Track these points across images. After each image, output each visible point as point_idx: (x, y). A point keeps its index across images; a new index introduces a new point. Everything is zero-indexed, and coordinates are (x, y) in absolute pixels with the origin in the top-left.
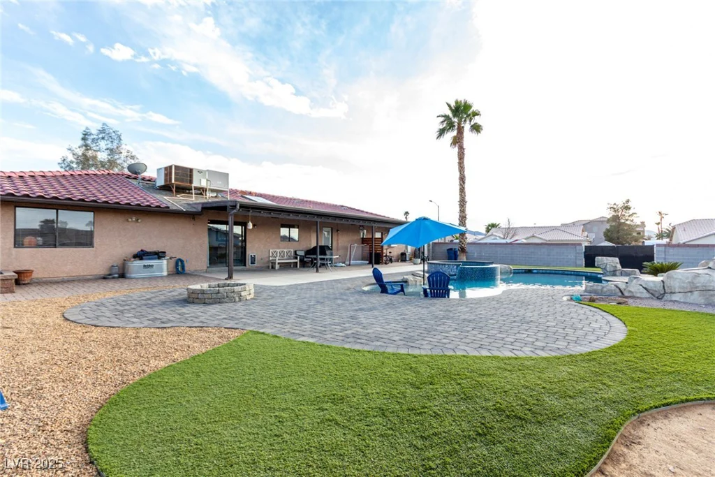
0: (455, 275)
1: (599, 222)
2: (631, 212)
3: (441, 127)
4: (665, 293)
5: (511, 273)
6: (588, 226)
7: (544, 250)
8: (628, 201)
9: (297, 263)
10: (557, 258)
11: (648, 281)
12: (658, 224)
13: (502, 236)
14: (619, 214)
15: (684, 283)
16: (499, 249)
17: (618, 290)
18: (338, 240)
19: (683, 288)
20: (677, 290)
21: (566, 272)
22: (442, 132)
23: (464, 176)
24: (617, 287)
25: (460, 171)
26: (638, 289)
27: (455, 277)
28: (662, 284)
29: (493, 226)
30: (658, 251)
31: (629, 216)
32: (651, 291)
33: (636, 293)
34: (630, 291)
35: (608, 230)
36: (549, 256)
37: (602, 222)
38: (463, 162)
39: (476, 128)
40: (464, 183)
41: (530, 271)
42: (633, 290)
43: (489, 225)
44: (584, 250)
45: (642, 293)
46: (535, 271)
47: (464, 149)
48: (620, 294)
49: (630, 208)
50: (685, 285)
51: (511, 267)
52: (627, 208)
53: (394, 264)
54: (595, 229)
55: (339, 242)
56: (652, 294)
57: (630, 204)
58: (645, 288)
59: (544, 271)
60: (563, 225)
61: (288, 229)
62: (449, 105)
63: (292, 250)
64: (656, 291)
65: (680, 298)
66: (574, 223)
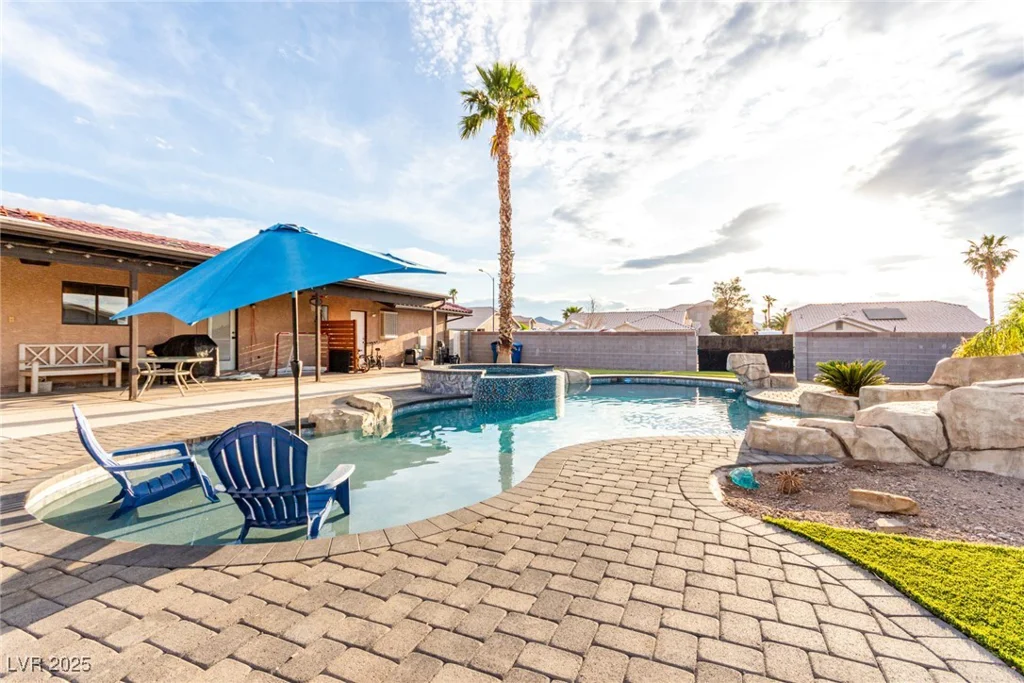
0: (470, 396)
1: (704, 306)
2: (741, 293)
3: (468, 113)
4: (950, 448)
5: (588, 385)
6: (692, 311)
7: (641, 343)
8: (737, 280)
9: (114, 374)
10: (660, 356)
11: (905, 417)
12: (765, 311)
13: (583, 325)
14: (728, 297)
15: (1005, 422)
16: (574, 342)
17: (837, 445)
18: (253, 324)
19: (1004, 436)
20: (984, 443)
21: (677, 381)
22: (471, 124)
23: (509, 207)
24: (833, 435)
25: (502, 198)
26: (887, 441)
27: (470, 400)
28: (940, 424)
29: (573, 311)
30: (798, 343)
31: (739, 299)
32: (915, 445)
33: (882, 450)
34: (868, 448)
35: (715, 318)
36: (648, 352)
37: (708, 307)
38: (507, 181)
39: (532, 122)
40: (508, 219)
41: (619, 381)
42: (873, 443)
43: (568, 310)
44: (697, 344)
45: (897, 450)
46: (627, 380)
47: (509, 157)
48: (841, 454)
49: (739, 290)
50: (1010, 429)
51: (588, 373)
52: (737, 289)
53: (384, 370)
54: (699, 316)
55: (257, 328)
56: (917, 452)
57: (740, 284)
58: (901, 437)
59: (642, 380)
60: (661, 311)
61: (94, 297)
62: (483, 73)
63: (106, 347)
64: (927, 444)
65: (998, 467)
66: (674, 309)
